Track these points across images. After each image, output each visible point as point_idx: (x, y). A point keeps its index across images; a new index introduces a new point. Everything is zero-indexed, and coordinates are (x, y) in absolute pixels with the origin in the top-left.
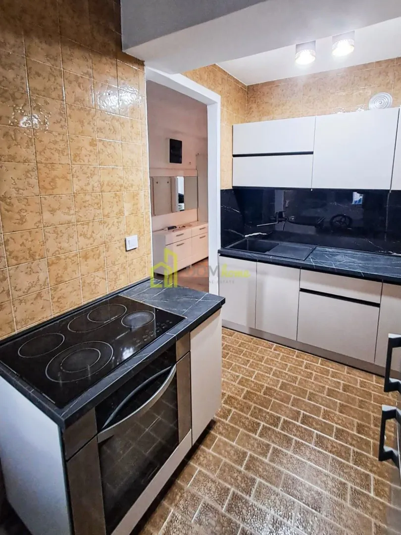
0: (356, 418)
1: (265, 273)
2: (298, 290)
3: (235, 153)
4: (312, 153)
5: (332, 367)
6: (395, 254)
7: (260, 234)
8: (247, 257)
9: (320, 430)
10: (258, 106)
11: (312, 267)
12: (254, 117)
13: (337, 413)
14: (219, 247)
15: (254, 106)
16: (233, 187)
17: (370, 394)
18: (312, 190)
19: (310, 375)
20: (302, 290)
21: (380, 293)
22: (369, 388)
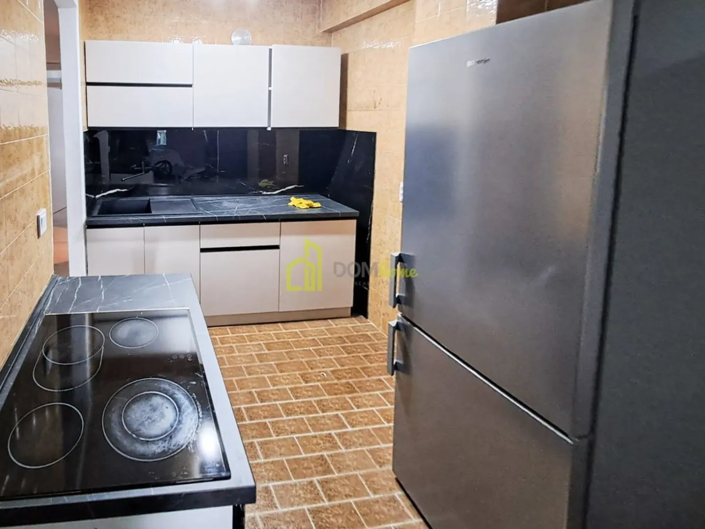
0: (296, 371)
1: (155, 240)
2: (199, 250)
3: (88, 81)
4: (190, 86)
5: (244, 332)
6: (265, 193)
7: (118, 191)
8: (131, 222)
9: (279, 399)
10: (107, 19)
11: (214, 220)
12: (102, 32)
13: (280, 374)
14: (84, 217)
15: (101, 18)
16: (88, 128)
17: (288, 343)
18: (193, 129)
19: (231, 350)
20: (203, 250)
21: (279, 234)
22: (284, 338)
